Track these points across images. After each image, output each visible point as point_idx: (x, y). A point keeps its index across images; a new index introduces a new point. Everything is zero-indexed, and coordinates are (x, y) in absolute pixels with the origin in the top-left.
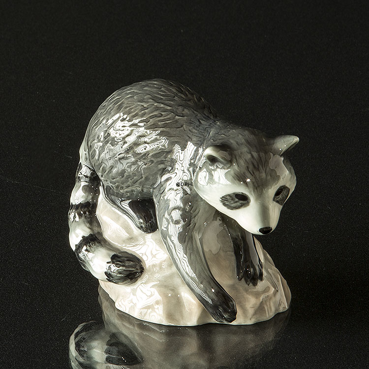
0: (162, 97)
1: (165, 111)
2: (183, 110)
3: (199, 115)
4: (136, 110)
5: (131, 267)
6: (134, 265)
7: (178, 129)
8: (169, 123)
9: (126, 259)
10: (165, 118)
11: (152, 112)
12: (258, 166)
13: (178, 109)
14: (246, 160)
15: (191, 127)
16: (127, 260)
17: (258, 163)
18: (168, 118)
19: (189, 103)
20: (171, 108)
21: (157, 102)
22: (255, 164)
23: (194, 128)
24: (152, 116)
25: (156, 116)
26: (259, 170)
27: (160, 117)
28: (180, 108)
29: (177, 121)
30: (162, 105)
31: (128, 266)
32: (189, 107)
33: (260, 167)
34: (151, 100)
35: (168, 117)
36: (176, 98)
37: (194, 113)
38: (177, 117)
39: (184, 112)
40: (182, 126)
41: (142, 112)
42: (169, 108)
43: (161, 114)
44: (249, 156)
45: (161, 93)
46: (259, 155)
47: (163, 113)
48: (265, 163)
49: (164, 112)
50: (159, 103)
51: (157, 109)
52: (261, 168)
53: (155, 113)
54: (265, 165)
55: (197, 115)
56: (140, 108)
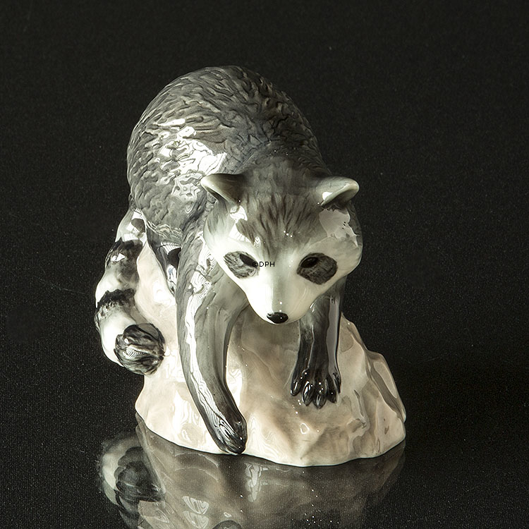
0: (215, 93)
1: (210, 114)
2: (234, 117)
3: (253, 128)
4: (174, 107)
5: (147, 347)
6: (151, 345)
7: (217, 145)
8: (208, 133)
9: (143, 334)
10: (206, 125)
11: (192, 113)
12: (278, 215)
13: (228, 113)
14: (261, 203)
15: (235, 145)
16: (145, 337)
17: (278, 211)
18: (208, 126)
19: (249, 108)
20: (219, 111)
21: (205, 100)
22: (274, 212)
23: (237, 147)
24: (191, 119)
25: (195, 120)
26: (277, 223)
27: (200, 122)
28: (232, 114)
29: (219, 133)
30: (209, 105)
31: (143, 345)
32: (246, 114)
33: (281, 217)
34: (199, 95)
35: (210, 124)
36: (234, 98)
37: (247, 123)
38: (221, 126)
39: (233, 121)
40: (223, 141)
41: (181, 111)
42: (216, 111)
43: (202, 118)
44: (268, 199)
45: (218, 87)
46: (284, 199)
47: (205, 117)
48: (289, 214)
49: (208, 115)
50: (207, 101)
51: (201, 109)
52: (282, 220)
53: (196, 116)
54: (288, 217)
55: (250, 128)
56: (180, 104)
